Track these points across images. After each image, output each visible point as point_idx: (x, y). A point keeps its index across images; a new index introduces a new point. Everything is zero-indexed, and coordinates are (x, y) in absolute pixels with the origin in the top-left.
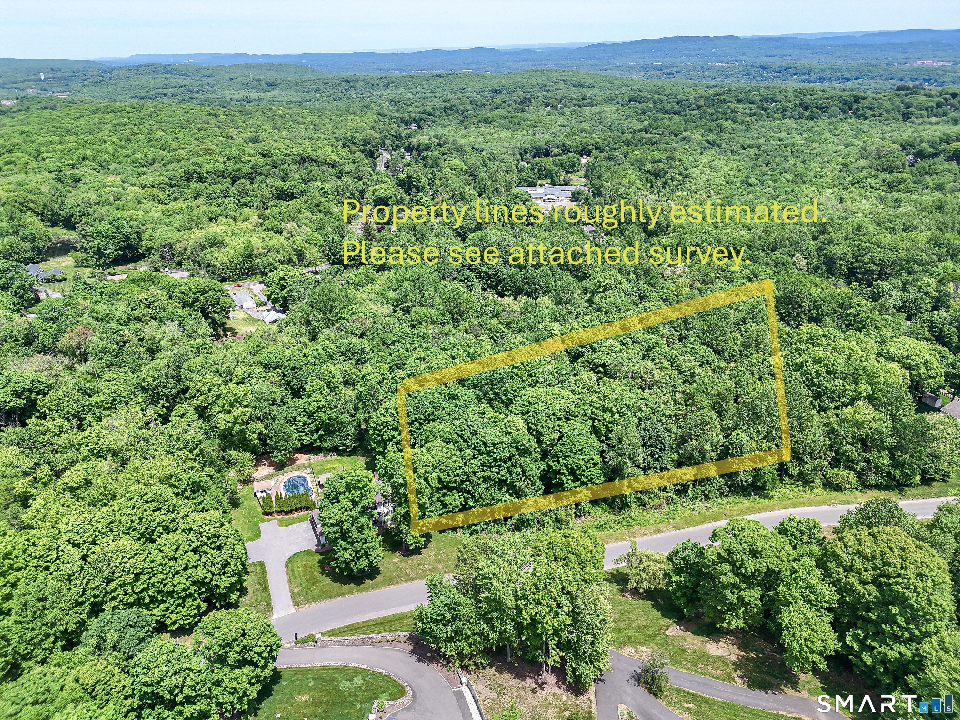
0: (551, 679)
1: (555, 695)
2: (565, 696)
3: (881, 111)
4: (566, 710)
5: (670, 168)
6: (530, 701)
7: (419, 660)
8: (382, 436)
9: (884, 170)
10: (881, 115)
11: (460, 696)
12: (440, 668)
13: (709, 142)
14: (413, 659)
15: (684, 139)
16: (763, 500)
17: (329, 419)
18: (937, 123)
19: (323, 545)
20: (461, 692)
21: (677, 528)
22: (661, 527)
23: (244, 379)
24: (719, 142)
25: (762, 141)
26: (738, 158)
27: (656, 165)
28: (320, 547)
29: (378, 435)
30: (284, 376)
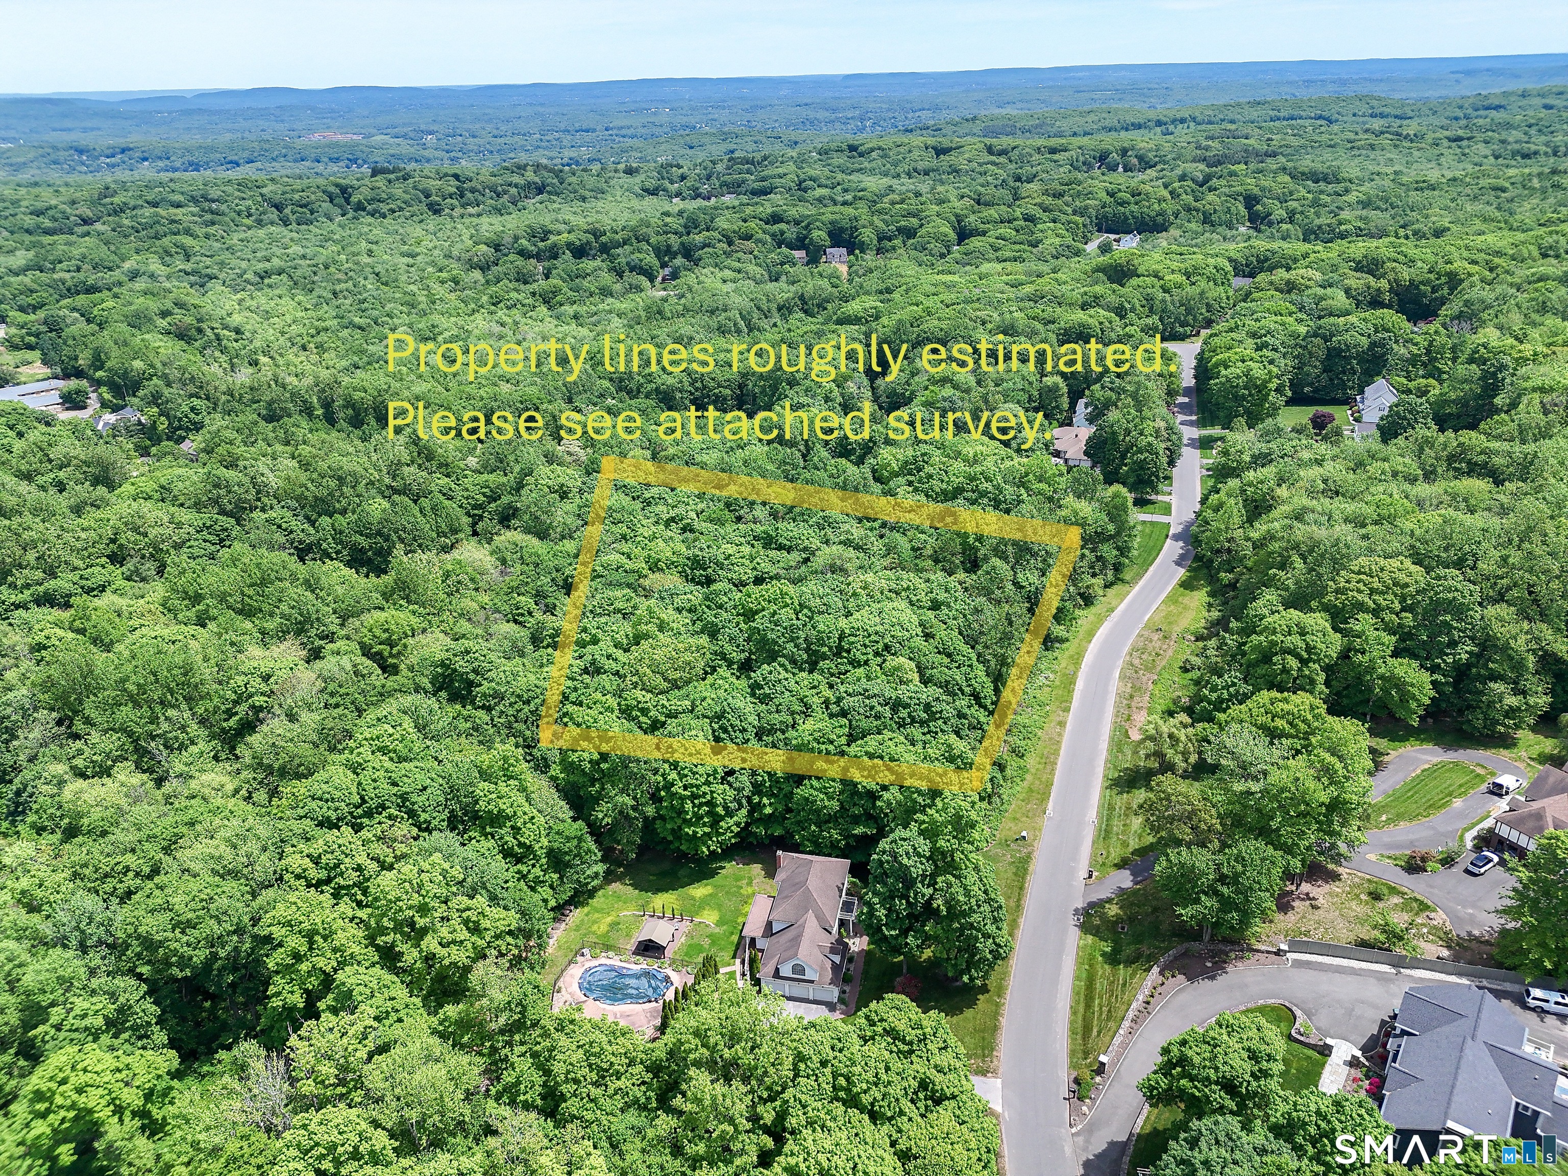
0: (1305, 887)
1: (1330, 894)
2: (1336, 887)
3: (399, 203)
4: (1358, 896)
5: (200, 320)
6: (1331, 916)
7: (1213, 978)
8: (711, 804)
9: (517, 280)
10: (401, 209)
11: (1298, 964)
12: (1239, 964)
13: (187, 274)
14: (1205, 985)
15: (134, 275)
16: (1064, 646)
17: (568, 839)
18: (479, 215)
19: (841, 1000)
20: (1295, 961)
21: (1067, 710)
22: (1054, 718)
23: (337, 866)
24: (209, 271)
25: (276, 262)
26: (277, 292)
27: (169, 319)
28: (838, 1006)
29: (701, 805)
30: (412, 814)
